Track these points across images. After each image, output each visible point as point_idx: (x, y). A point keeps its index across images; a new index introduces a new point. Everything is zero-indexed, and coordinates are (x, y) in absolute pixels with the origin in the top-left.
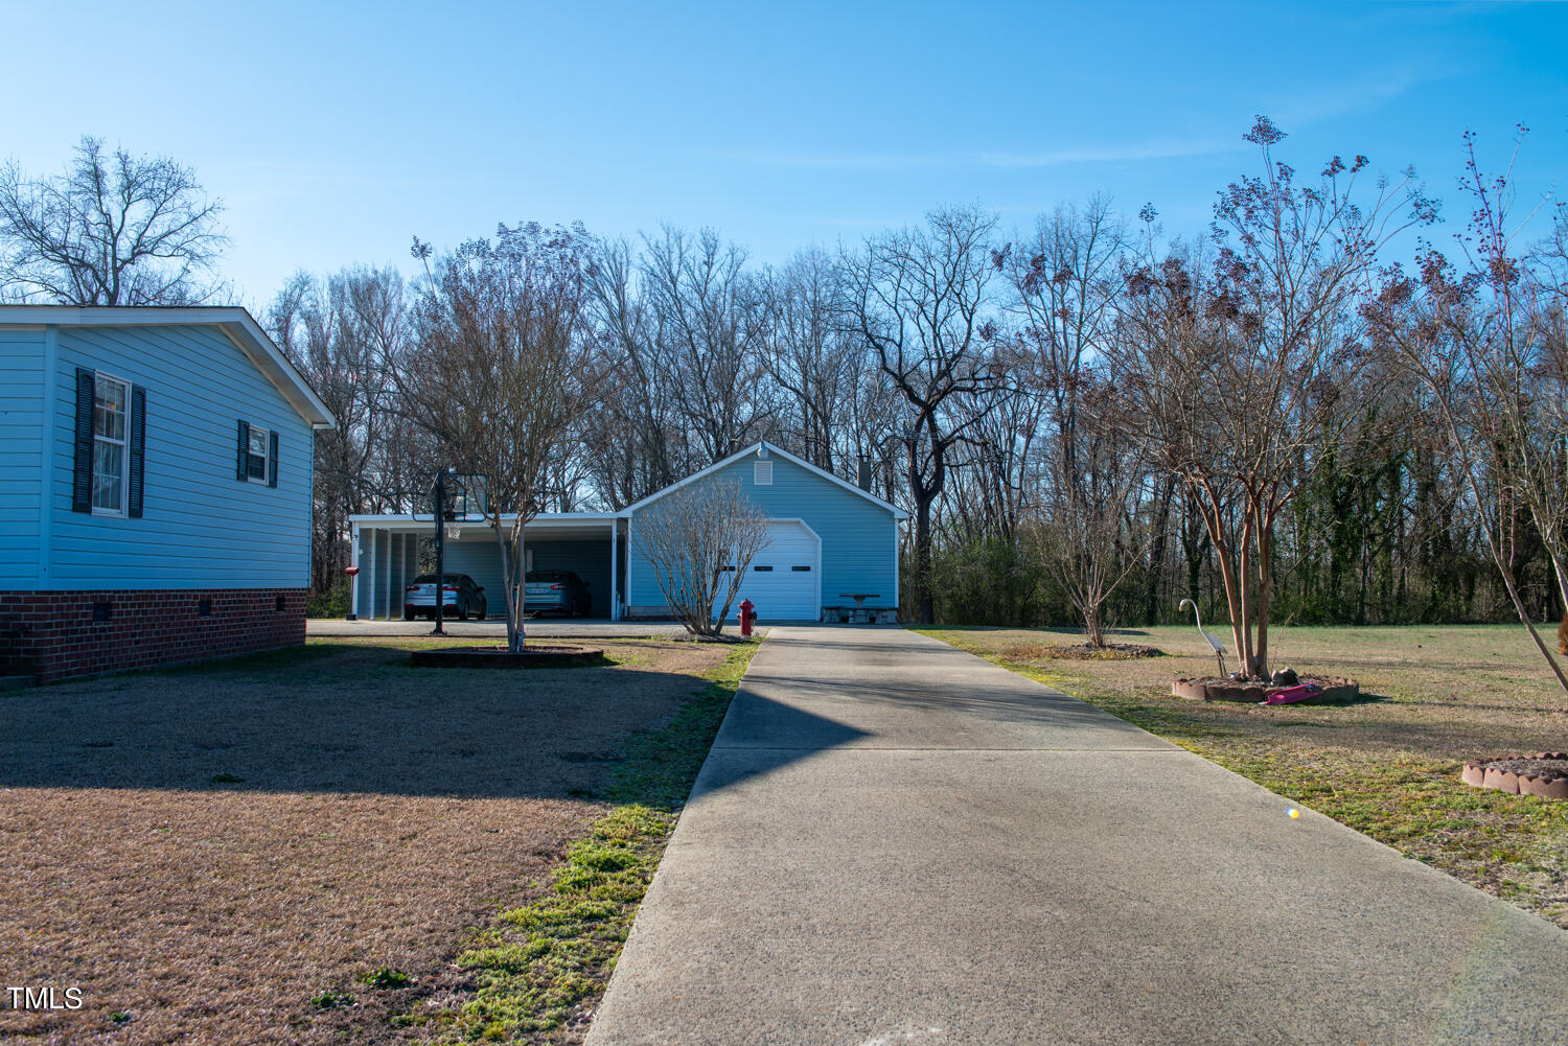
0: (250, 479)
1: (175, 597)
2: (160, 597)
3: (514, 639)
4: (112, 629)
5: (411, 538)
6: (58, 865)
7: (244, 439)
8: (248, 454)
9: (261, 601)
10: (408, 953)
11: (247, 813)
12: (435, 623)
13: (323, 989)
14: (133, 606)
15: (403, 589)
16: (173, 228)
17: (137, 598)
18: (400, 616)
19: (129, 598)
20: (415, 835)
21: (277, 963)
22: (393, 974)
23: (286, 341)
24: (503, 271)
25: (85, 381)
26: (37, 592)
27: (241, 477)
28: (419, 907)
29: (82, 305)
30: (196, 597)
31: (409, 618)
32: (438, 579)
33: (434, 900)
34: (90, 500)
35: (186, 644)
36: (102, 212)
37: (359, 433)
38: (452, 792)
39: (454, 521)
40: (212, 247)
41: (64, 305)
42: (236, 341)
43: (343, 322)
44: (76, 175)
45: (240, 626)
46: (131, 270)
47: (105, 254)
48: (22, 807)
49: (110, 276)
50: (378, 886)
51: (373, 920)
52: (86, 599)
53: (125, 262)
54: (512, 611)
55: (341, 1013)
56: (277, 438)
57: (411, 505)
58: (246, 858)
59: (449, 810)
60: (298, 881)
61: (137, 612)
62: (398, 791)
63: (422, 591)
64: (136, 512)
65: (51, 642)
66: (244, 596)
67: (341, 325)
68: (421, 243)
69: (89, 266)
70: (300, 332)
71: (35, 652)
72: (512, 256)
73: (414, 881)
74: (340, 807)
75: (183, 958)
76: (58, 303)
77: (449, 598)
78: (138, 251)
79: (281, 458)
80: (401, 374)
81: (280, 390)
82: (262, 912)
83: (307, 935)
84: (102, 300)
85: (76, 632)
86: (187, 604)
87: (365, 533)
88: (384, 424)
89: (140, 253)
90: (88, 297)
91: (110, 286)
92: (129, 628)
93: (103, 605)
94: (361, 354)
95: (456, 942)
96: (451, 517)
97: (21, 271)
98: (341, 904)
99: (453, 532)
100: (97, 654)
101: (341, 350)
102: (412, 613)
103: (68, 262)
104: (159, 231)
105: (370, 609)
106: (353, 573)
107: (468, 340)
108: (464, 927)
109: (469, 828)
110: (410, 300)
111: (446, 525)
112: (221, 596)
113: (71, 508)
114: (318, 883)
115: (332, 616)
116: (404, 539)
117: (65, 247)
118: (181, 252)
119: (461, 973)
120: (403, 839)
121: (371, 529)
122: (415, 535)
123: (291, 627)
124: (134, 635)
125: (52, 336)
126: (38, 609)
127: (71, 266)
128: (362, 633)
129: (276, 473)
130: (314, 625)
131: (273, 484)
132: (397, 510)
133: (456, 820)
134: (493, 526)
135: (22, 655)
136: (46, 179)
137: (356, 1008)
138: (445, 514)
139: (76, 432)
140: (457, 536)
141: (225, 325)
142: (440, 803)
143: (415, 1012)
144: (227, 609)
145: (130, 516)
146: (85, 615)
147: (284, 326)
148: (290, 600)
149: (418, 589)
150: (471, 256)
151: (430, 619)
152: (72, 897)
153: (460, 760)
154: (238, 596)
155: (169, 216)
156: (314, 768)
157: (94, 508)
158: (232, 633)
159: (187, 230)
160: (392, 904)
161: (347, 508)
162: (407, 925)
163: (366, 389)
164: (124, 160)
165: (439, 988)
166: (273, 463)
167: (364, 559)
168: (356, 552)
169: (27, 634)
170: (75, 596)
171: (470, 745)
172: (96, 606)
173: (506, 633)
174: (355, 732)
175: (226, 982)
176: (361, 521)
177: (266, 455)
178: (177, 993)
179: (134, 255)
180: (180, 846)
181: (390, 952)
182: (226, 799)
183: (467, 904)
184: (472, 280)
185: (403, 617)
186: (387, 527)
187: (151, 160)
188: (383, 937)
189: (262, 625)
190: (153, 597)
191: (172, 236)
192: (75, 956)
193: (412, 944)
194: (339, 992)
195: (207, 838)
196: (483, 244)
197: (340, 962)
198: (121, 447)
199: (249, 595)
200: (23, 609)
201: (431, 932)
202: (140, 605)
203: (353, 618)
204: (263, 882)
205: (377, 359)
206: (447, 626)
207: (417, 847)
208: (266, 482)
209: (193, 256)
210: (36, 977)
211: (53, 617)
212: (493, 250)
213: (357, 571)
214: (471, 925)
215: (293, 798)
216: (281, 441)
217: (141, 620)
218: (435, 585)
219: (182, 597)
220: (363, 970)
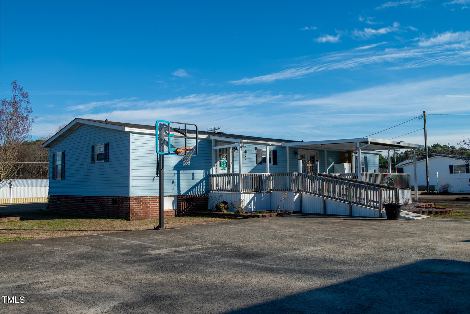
0: (97, 162)
1: (74, 197)
2: (70, 197)
4: (60, 203)
7: (93, 151)
9: (104, 200)
14: (64, 199)
27: (93, 162)
35: (77, 209)
45: (95, 208)
56: (108, 145)
66: (97, 198)
79: (110, 151)
85: (54, 203)
86: (77, 199)
112: (88, 198)
113: (52, 179)
123: (121, 211)
124: (64, 205)
129: (108, 157)
131: (107, 161)
144: (90, 202)
145: (62, 179)
146: (55, 200)
158: (92, 209)
170: (54, 196)
172: (57, 198)
177: (103, 152)
189: (105, 208)
199: (99, 198)
208: (104, 161)
217: (66, 202)
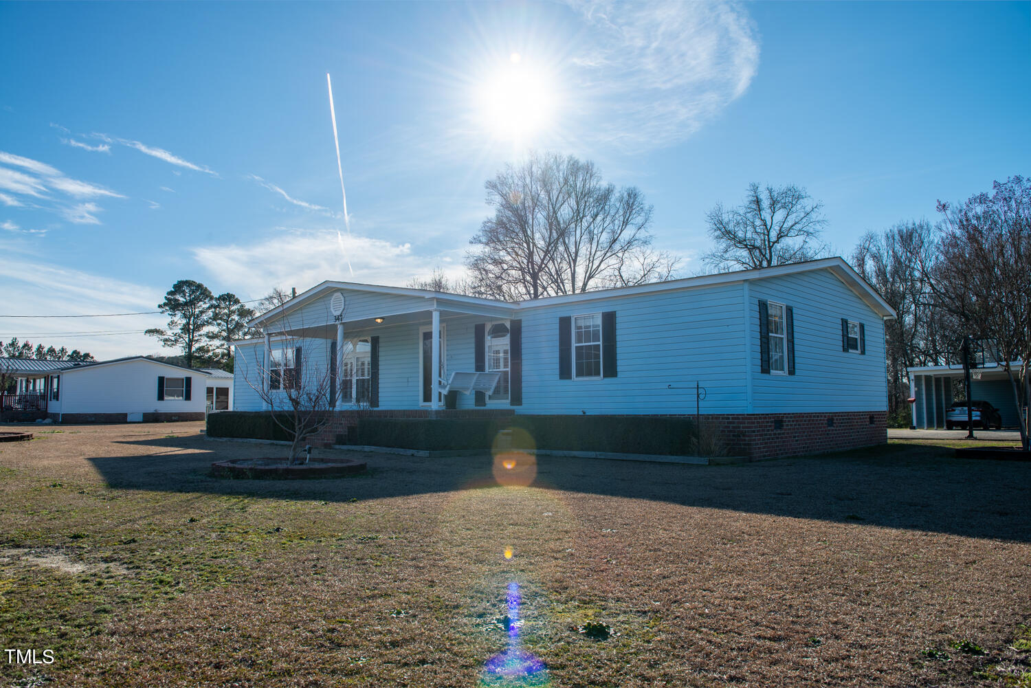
0: (850, 351)
1: (814, 416)
2: (807, 417)
3: (1026, 441)
4: (783, 434)
5: (948, 380)
6: (773, 555)
7: (845, 329)
8: (848, 337)
9: (861, 418)
10: (980, 635)
11: (869, 539)
12: (968, 432)
13: (928, 646)
14: (793, 421)
15: (944, 410)
16: (797, 221)
17: (795, 417)
18: (943, 427)
19: (791, 417)
20: (974, 562)
21: (898, 627)
22: (971, 645)
23: (863, 272)
24: (999, 209)
25: (763, 306)
26: (747, 415)
27: (845, 350)
28: (983, 607)
29: (755, 268)
30: (825, 417)
31: (949, 428)
32: (969, 404)
33: (993, 604)
34: (769, 367)
35: (821, 442)
36: (761, 220)
37: (909, 319)
38: (996, 538)
39: (976, 368)
40: (818, 227)
41: (747, 270)
42: (838, 276)
43: (895, 256)
44: (748, 203)
45: (850, 433)
46: (778, 246)
47: (764, 240)
48: (752, 523)
49: (768, 251)
50: (954, 590)
51: (954, 611)
52: (770, 418)
53: (774, 243)
54: (1023, 424)
55: (940, 663)
56: (863, 327)
57: (944, 360)
58: (871, 563)
59: (995, 548)
60: (903, 581)
61: (795, 425)
62: (960, 534)
63: (957, 412)
64: (792, 372)
65: (755, 440)
66: (851, 416)
67: (894, 257)
68: (942, 203)
69: (758, 248)
70: (870, 266)
71: (748, 444)
72: (1005, 199)
73: (978, 590)
74: (923, 540)
75: (844, 615)
76: (744, 269)
77: (976, 416)
78: (780, 237)
79: (866, 338)
80: (933, 282)
81: (864, 300)
82: (885, 596)
83: (914, 613)
84: (765, 264)
85: (766, 435)
86: (820, 420)
87: (918, 378)
88: (924, 312)
89: (781, 237)
90: (758, 263)
91: (768, 256)
92: (792, 433)
93: (778, 421)
94: (907, 273)
95: (1012, 633)
96: (974, 366)
97: (726, 256)
98: (932, 598)
99: (977, 375)
100: (777, 446)
101: (895, 272)
102: (951, 425)
103: (747, 247)
104: (790, 224)
105: (924, 423)
106: (912, 402)
107: (977, 256)
108: (1017, 624)
109: (1011, 562)
110: (936, 237)
111: (971, 371)
112: (839, 416)
113: (760, 371)
114: (916, 583)
115: (900, 427)
116: (942, 380)
117: (745, 240)
118: (802, 233)
119: (1018, 653)
120: (967, 563)
121: (921, 376)
122: (949, 378)
123: (879, 433)
124: (795, 437)
125: (746, 286)
126: (748, 423)
127: (749, 249)
128: (921, 437)
129: (864, 346)
130: (891, 432)
131: (863, 353)
132: (936, 363)
133: (1001, 556)
134: (1005, 370)
135: (743, 447)
136: (735, 208)
137: (950, 662)
138: (969, 363)
139: (761, 332)
140: (979, 377)
141: (830, 267)
142: (989, 544)
143: (988, 671)
144: (842, 423)
145: (789, 374)
146: (770, 426)
147: (861, 263)
148: (877, 418)
149: (954, 410)
150: (976, 205)
151: (964, 429)
152: (783, 573)
153: (998, 517)
154: (848, 415)
155: (794, 215)
156: (904, 515)
157: (771, 371)
158: (846, 436)
159: (804, 220)
160: (965, 602)
161: (905, 363)
162: (977, 617)
163: (912, 293)
164: (771, 191)
165: (1003, 660)
166: (862, 342)
167: (918, 393)
168: (913, 389)
169: (744, 436)
170: (765, 416)
171: (1004, 509)
172: (776, 422)
173: (1020, 438)
174: (926, 496)
175: (869, 632)
176: (914, 371)
177: (858, 336)
178: (844, 633)
179: (778, 238)
180: (834, 553)
181: (968, 632)
182: (855, 529)
183: (1017, 610)
184: (978, 218)
185: (945, 427)
186: (931, 374)
187: (784, 188)
188: (962, 622)
189: (862, 432)
190: (803, 417)
191: (797, 225)
192: (788, 604)
193: (982, 629)
194: (938, 650)
195: (848, 550)
196: (983, 195)
197: (936, 632)
198: (782, 338)
199: (853, 415)
200: (731, 423)
201: (994, 623)
202: (797, 421)
203: (914, 428)
204: (883, 578)
205: (917, 274)
206: (976, 433)
207: (977, 569)
208: (859, 352)
209: (808, 234)
210: (771, 611)
211: (755, 427)
212: (991, 198)
213: (914, 400)
214: (1021, 623)
215: (894, 532)
216: (866, 328)
217: (798, 429)
218: (966, 408)
219: (818, 417)
220: (951, 639)
